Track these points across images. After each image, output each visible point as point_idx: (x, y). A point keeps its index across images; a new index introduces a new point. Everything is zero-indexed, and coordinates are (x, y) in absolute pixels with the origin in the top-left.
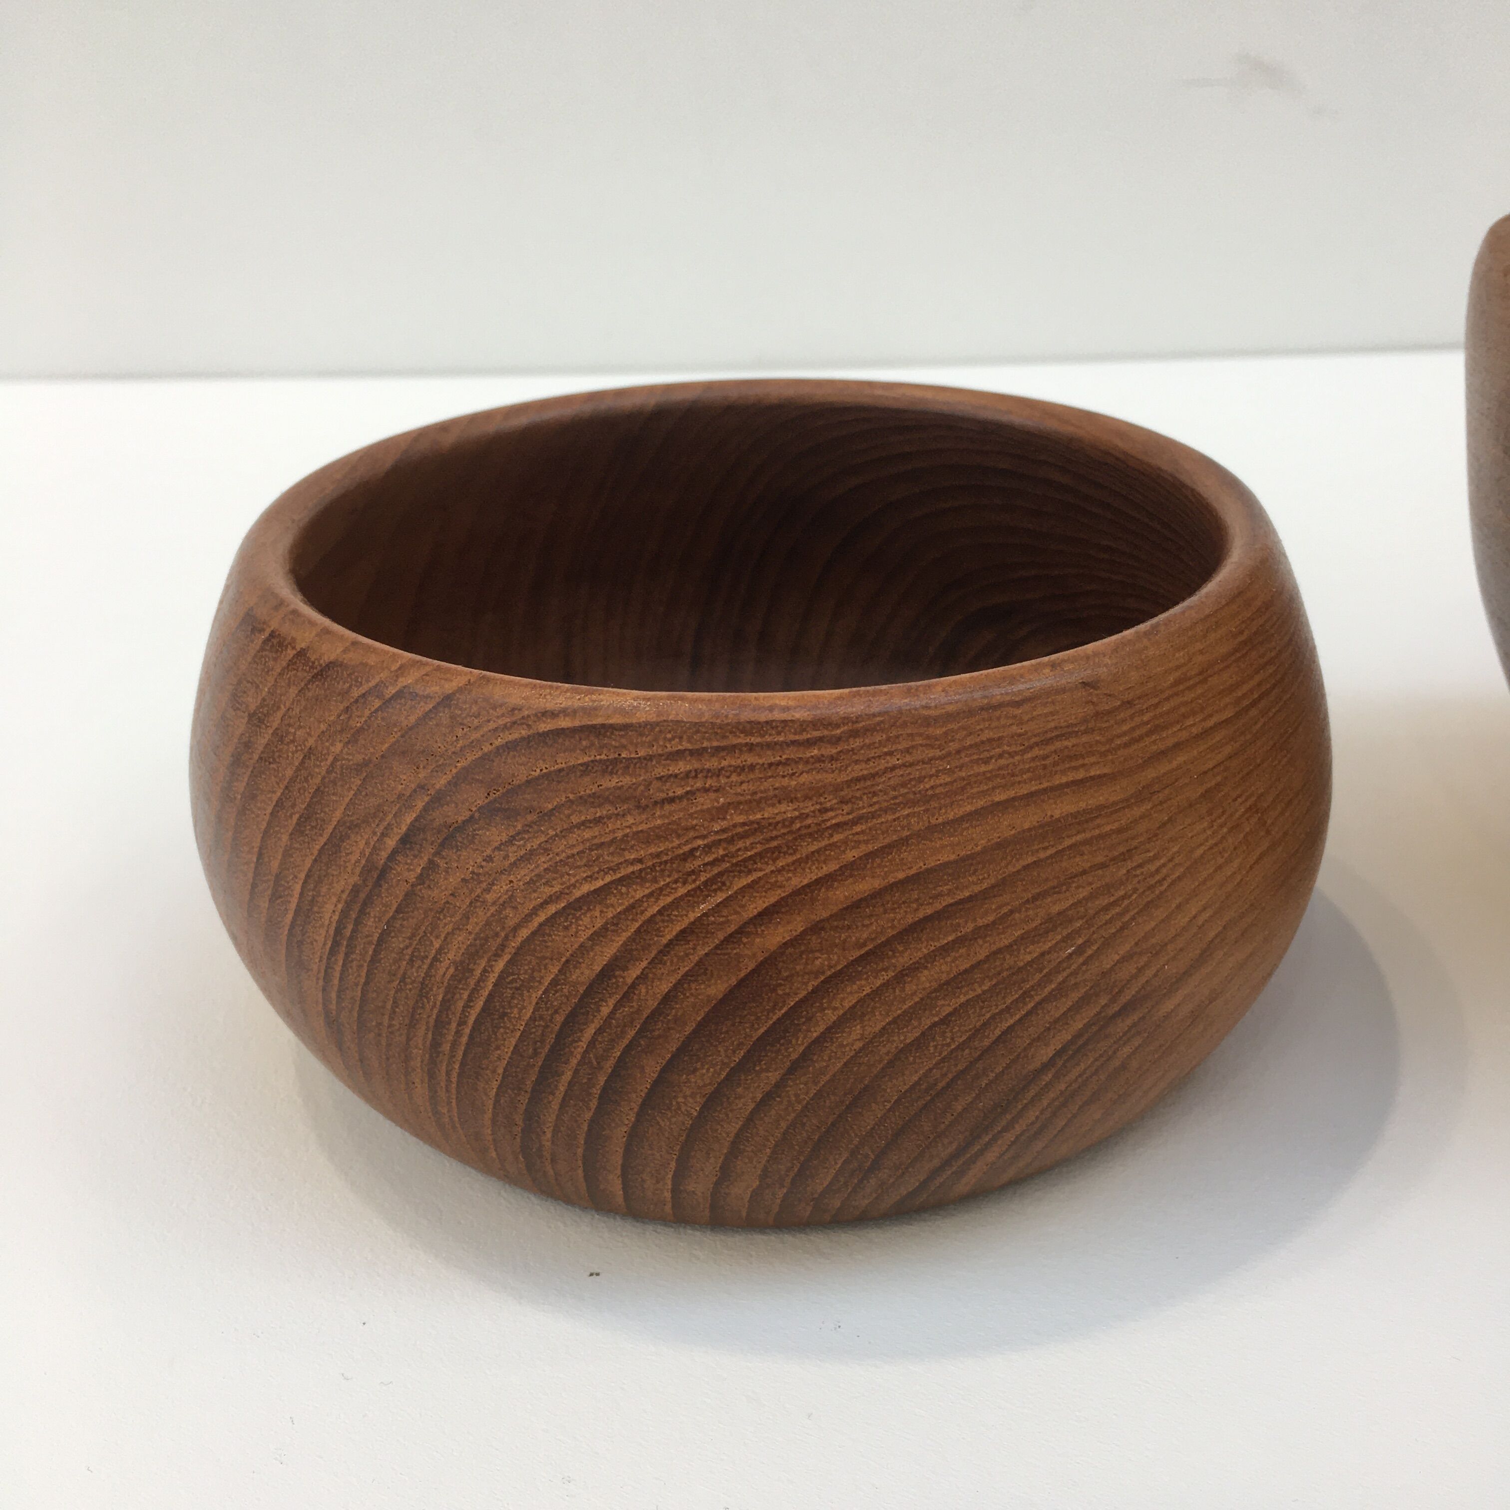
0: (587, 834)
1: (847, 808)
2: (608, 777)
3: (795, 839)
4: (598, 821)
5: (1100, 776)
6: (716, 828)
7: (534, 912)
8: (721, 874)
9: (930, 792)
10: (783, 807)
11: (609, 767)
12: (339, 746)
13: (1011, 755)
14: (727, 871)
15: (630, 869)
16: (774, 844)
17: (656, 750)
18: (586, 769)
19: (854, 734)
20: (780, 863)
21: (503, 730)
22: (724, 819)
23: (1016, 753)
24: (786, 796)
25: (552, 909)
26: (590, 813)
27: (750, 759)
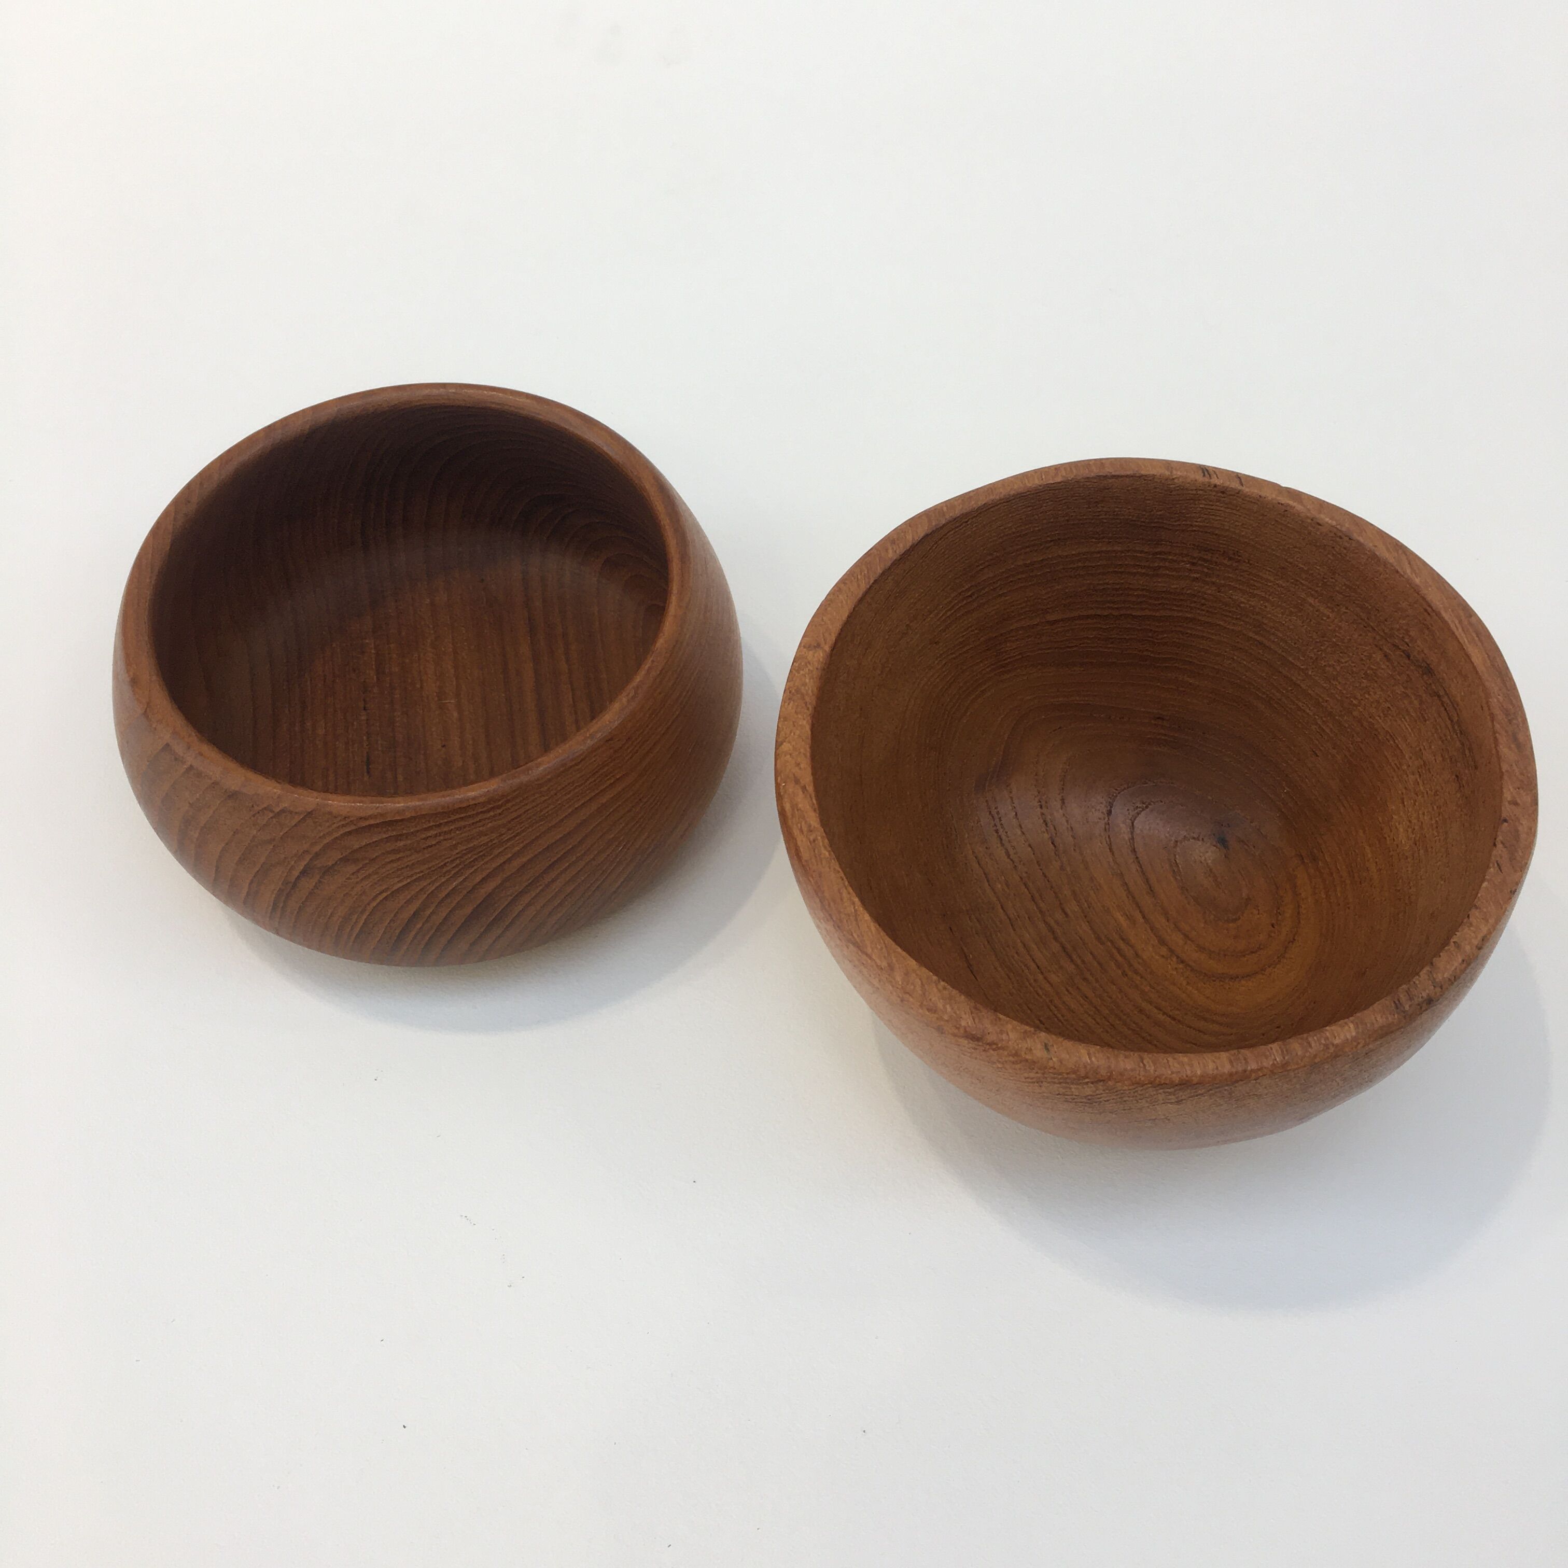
0: (395, 865)
1: (510, 832)
2: (399, 842)
3: (491, 850)
4: (399, 859)
5: (621, 777)
6: (454, 853)
7: (376, 896)
8: (460, 870)
9: (546, 814)
10: (483, 838)
11: (398, 838)
12: (255, 832)
13: (579, 786)
14: (462, 868)
15: (418, 875)
16: (481, 854)
17: (418, 828)
18: (388, 840)
19: (508, 801)
20: (486, 860)
21: (342, 827)
22: (457, 849)
23: (582, 784)
24: (481, 834)
25: (385, 895)
26: (393, 857)
27: (462, 823)
